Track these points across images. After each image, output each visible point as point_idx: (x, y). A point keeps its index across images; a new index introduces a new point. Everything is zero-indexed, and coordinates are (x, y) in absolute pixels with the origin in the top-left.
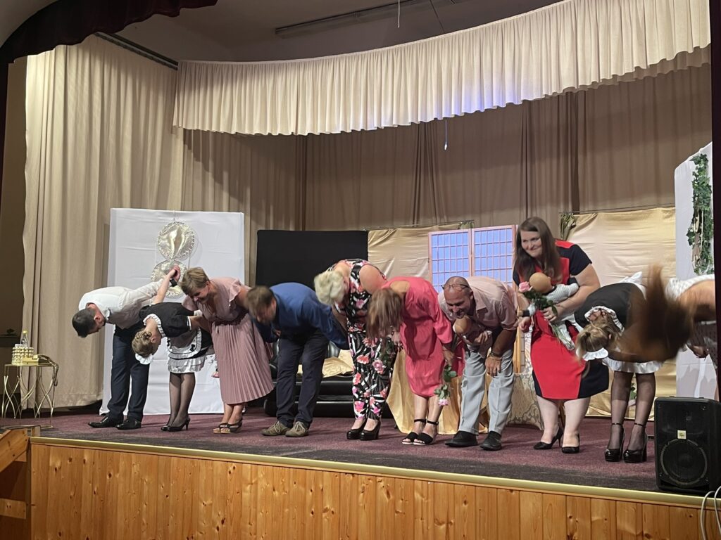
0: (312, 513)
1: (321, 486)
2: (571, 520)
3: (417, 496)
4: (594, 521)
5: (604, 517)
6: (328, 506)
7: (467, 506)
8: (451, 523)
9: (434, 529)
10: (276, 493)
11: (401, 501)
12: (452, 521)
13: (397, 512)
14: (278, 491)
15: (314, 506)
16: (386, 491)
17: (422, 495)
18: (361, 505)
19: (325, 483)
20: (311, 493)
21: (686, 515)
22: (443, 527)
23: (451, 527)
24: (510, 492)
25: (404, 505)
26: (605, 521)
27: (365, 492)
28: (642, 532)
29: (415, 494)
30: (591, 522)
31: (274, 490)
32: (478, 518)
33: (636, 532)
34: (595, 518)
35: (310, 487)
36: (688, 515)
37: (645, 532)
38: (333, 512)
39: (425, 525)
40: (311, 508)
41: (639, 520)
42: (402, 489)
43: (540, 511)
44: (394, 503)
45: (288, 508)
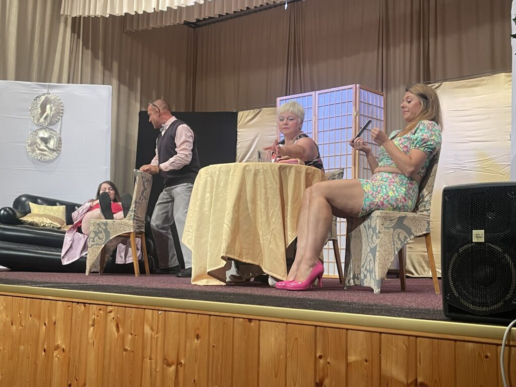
0: (45, 351)
1: (54, 318)
2: (321, 361)
3: (147, 329)
4: (351, 363)
5: (364, 356)
6: (59, 342)
7: (200, 340)
8: (181, 363)
9: (163, 372)
10: (14, 327)
11: (130, 336)
12: (183, 361)
13: (126, 350)
14: (16, 325)
15: (46, 344)
16: (115, 323)
17: (152, 329)
18: (91, 341)
19: (58, 315)
20: (44, 327)
21: (479, 354)
22: (173, 368)
23: (181, 369)
24: (248, 323)
25: (133, 342)
26: (365, 363)
27: (96, 326)
28: (416, 380)
29: (145, 327)
30: (348, 365)
31: (12, 324)
32: (211, 358)
33: (407, 378)
34: (352, 358)
35: (45, 320)
36: (483, 355)
37: (420, 380)
38: (63, 350)
39: (154, 366)
40: (43, 345)
41: (411, 361)
42: (131, 321)
43: (283, 348)
44: (123, 338)
45: (23, 345)
